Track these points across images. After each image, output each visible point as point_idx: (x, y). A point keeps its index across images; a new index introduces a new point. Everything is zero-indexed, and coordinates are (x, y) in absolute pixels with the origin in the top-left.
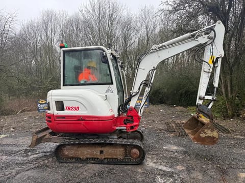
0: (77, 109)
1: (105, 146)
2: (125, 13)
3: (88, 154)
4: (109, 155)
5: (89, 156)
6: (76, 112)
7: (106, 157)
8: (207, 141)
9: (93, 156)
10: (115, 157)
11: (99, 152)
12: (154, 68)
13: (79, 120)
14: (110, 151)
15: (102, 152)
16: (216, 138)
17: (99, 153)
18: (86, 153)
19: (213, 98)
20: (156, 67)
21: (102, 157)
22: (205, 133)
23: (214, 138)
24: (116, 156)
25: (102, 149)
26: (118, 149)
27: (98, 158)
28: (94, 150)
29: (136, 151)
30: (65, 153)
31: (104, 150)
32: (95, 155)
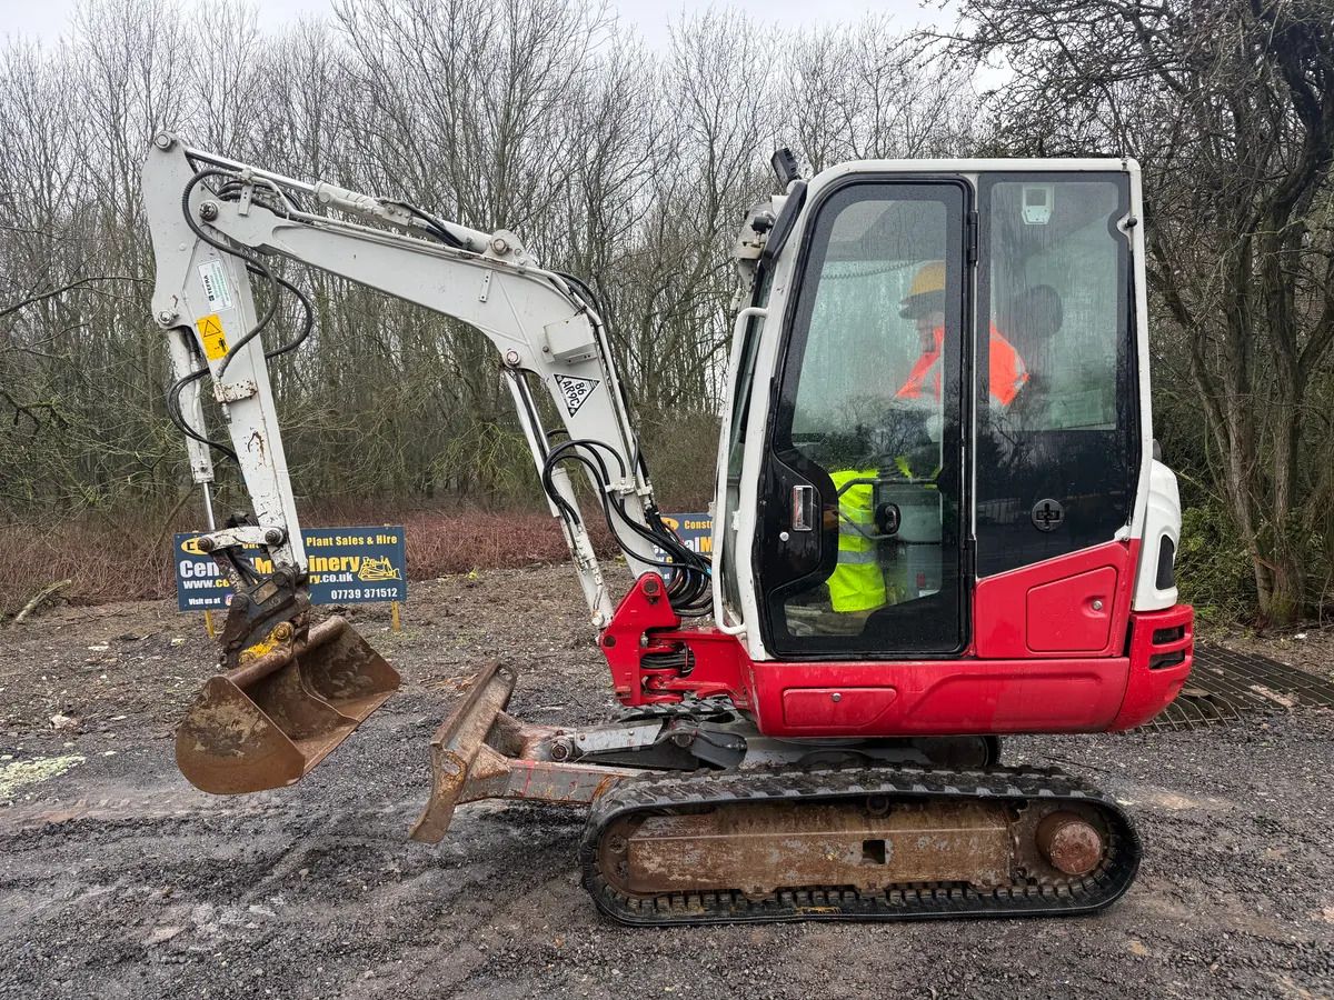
2: (599, 49)
3: (790, 864)
4: (918, 868)
5: (792, 878)
7: (903, 876)
9: (818, 878)
10: (951, 876)
11: (857, 847)
14: (923, 842)
15: (874, 849)
17: (854, 858)
18: (775, 857)
21: (880, 877)
24: (961, 868)
25: (876, 832)
26: (974, 829)
27: (851, 888)
28: (829, 837)
29: (1084, 835)
30: (647, 865)
31: (891, 836)
32: (829, 867)
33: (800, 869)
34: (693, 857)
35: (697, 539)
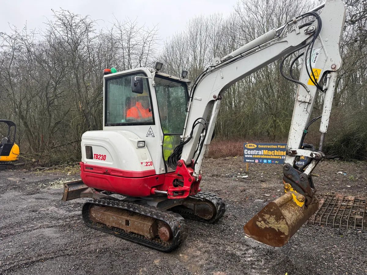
0: (104, 158)
1: (132, 215)
3: (114, 221)
4: (135, 229)
5: (114, 225)
6: (103, 162)
7: (132, 230)
8: (268, 237)
9: (118, 226)
10: (141, 233)
11: (124, 221)
12: (214, 97)
13: (104, 173)
14: (136, 223)
15: (127, 223)
16: (283, 234)
17: (124, 223)
18: (111, 219)
19: (311, 155)
20: (217, 95)
21: (128, 229)
22: (264, 220)
23: (280, 233)
24: (143, 232)
25: (128, 218)
26: (145, 223)
27: (123, 230)
28: (120, 217)
29: (165, 231)
30: (93, 215)
31: (130, 220)
32: (120, 224)
33: (115, 223)
34: (99, 215)
35: (262, 151)
